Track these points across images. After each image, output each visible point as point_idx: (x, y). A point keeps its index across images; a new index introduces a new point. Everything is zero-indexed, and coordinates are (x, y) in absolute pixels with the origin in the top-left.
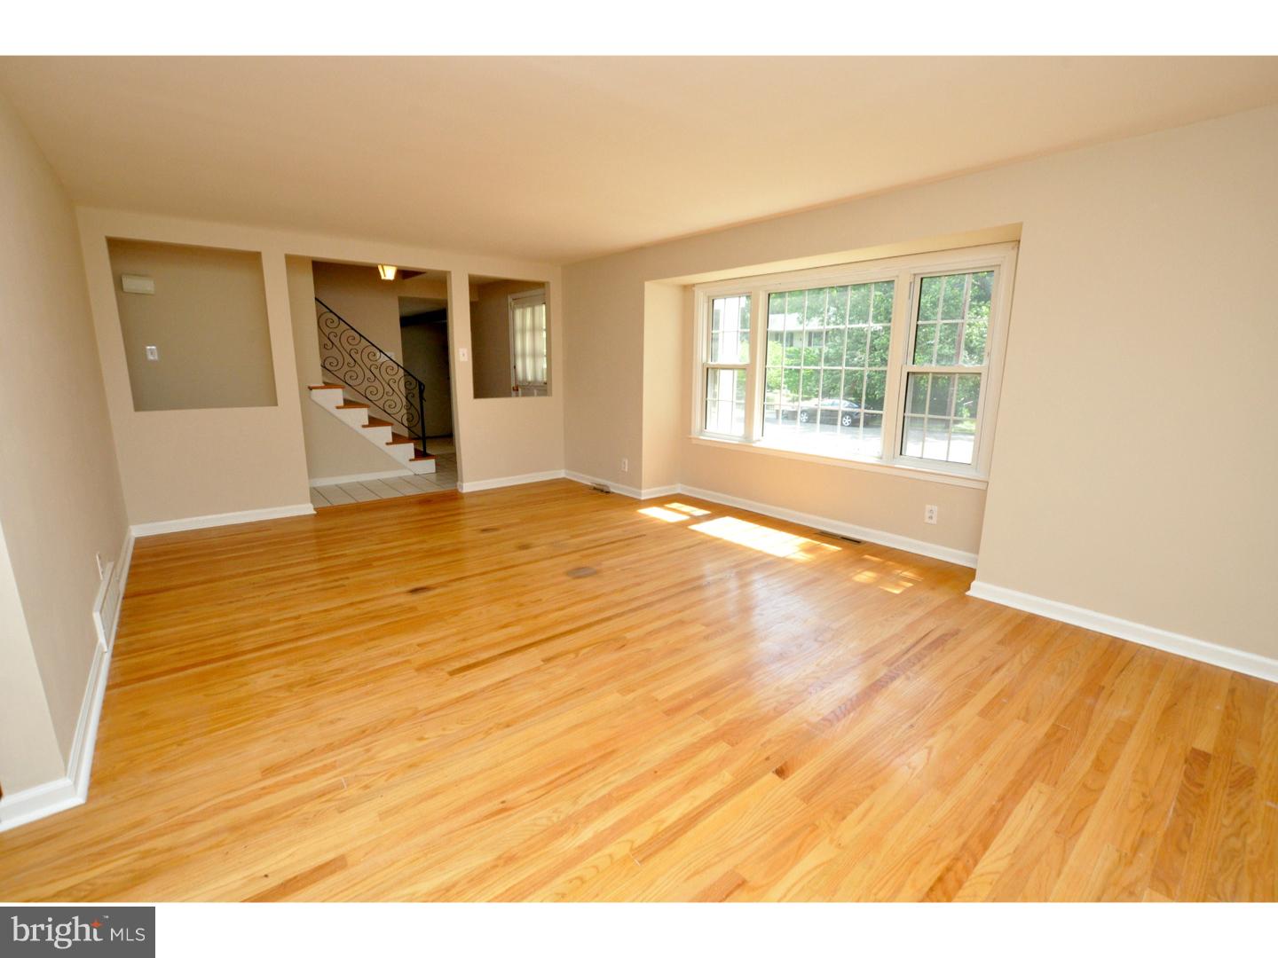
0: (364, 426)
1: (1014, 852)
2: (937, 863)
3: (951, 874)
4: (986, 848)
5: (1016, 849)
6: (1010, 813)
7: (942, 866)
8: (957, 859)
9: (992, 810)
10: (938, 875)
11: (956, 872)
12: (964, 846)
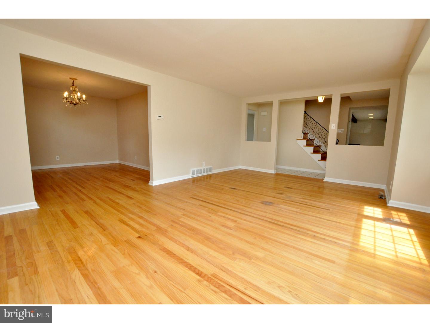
0: (311, 153)
1: (75, 281)
2: (86, 261)
3: (80, 263)
4: (82, 274)
5: (75, 282)
6: (91, 288)
7: (84, 262)
8: (84, 266)
9: (96, 283)
10: (82, 260)
11: (80, 264)
12: (87, 270)
